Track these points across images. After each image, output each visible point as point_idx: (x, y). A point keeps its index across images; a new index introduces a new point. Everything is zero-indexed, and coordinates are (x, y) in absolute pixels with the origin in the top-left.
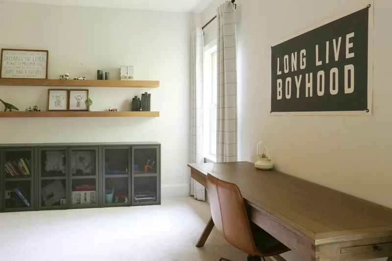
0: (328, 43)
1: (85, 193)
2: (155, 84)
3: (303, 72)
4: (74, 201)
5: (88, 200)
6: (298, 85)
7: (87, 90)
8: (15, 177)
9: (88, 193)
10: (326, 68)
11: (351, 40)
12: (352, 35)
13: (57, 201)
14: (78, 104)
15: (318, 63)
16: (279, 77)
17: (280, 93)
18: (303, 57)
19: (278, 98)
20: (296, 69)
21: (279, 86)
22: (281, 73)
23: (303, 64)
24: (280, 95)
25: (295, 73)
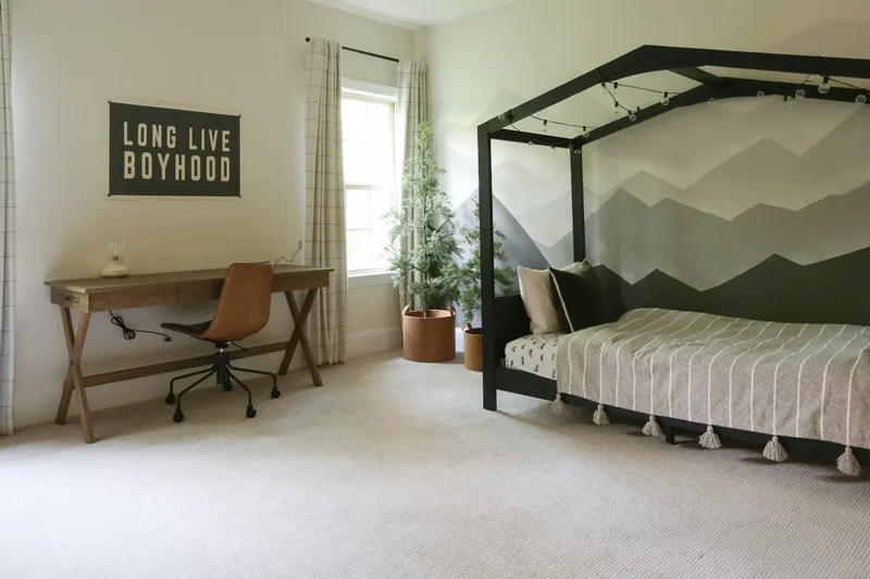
0: (203, 130)
3: (173, 152)
6: (164, 165)
10: (203, 155)
11: (227, 137)
12: (228, 133)
15: (192, 147)
16: (129, 148)
17: (130, 169)
18: (172, 134)
19: (127, 176)
20: (160, 145)
21: (130, 161)
22: (131, 143)
23: (171, 142)
24: (130, 172)
25: (157, 149)
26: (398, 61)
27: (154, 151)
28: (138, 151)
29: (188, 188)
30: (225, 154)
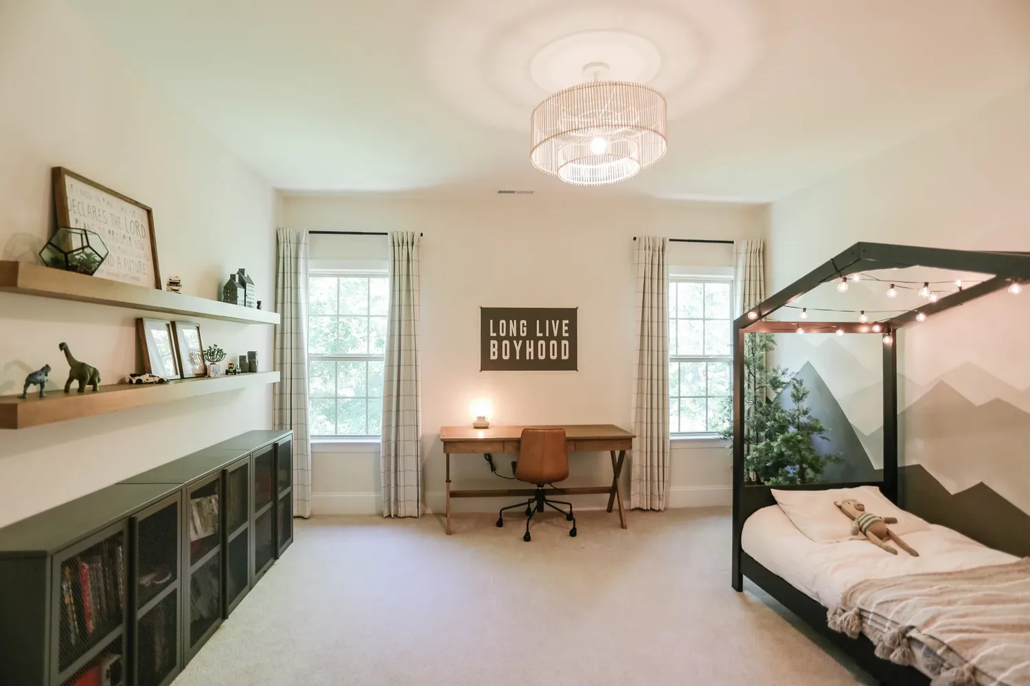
0: (547, 322)
3: (524, 339)
6: (518, 349)
7: (199, 327)
10: (547, 340)
11: (566, 325)
12: (567, 322)
15: (539, 335)
16: (493, 338)
17: (494, 353)
18: (523, 326)
19: (492, 357)
20: (515, 335)
21: (494, 347)
22: (495, 335)
23: (523, 332)
24: (494, 355)
25: (513, 338)
26: (732, 242)
27: (511, 339)
28: (500, 340)
29: (536, 365)
30: (565, 338)
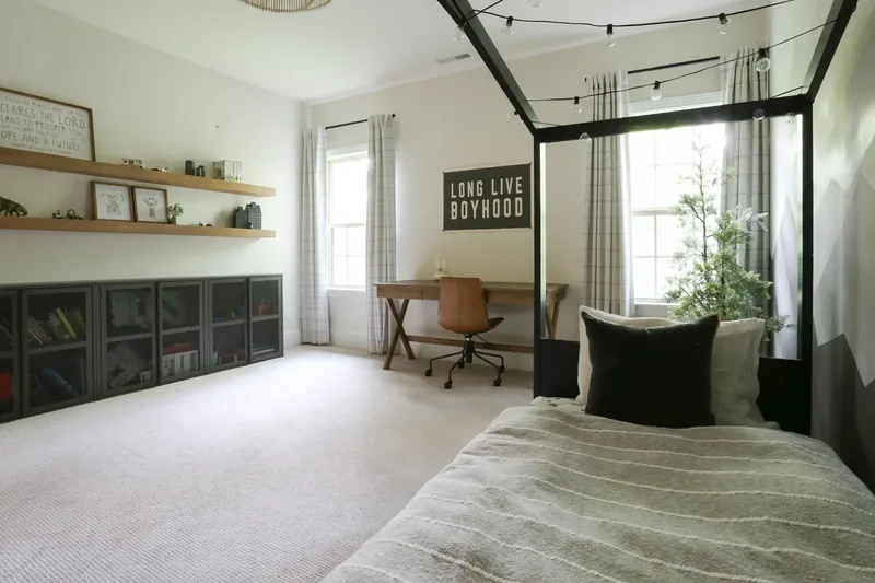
0: (501, 180)
1: (182, 358)
2: (267, 192)
3: (480, 199)
4: (165, 371)
5: (187, 366)
6: (475, 208)
7: (165, 191)
8: (45, 344)
9: (187, 355)
10: (502, 198)
11: (520, 182)
12: (521, 178)
13: (131, 376)
14: (152, 213)
15: (494, 194)
16: (454, 200)
17: (454, 213)
18: (480, 186)
19: (453, 218)
20: (472, 195)
21: (454, 208)
22: (455, 196)
23: (480, 192)
25: (471, 198)
28: (459, 200)
29: (491, 223)
30: (519, 195)
